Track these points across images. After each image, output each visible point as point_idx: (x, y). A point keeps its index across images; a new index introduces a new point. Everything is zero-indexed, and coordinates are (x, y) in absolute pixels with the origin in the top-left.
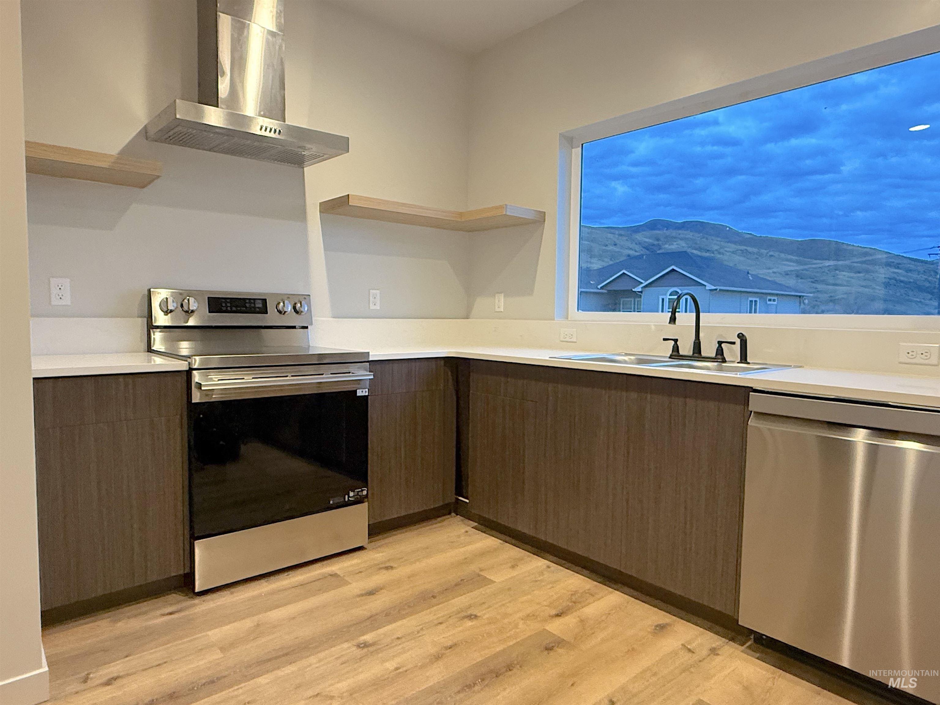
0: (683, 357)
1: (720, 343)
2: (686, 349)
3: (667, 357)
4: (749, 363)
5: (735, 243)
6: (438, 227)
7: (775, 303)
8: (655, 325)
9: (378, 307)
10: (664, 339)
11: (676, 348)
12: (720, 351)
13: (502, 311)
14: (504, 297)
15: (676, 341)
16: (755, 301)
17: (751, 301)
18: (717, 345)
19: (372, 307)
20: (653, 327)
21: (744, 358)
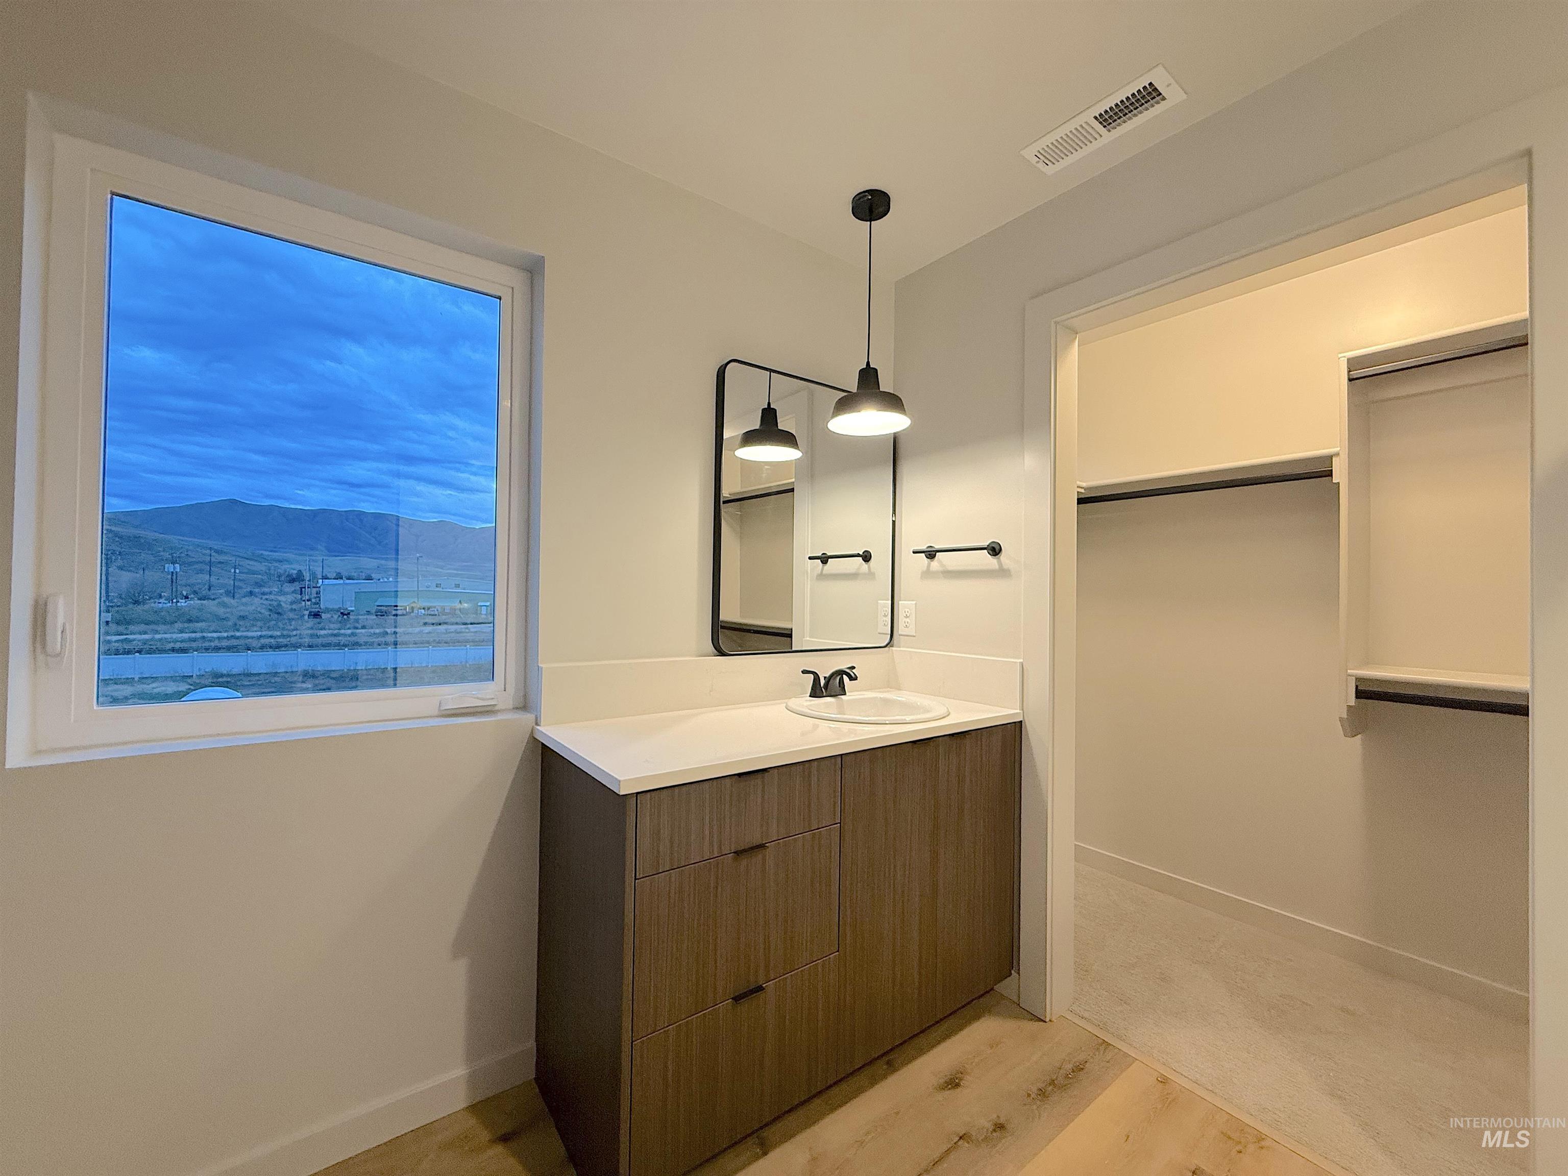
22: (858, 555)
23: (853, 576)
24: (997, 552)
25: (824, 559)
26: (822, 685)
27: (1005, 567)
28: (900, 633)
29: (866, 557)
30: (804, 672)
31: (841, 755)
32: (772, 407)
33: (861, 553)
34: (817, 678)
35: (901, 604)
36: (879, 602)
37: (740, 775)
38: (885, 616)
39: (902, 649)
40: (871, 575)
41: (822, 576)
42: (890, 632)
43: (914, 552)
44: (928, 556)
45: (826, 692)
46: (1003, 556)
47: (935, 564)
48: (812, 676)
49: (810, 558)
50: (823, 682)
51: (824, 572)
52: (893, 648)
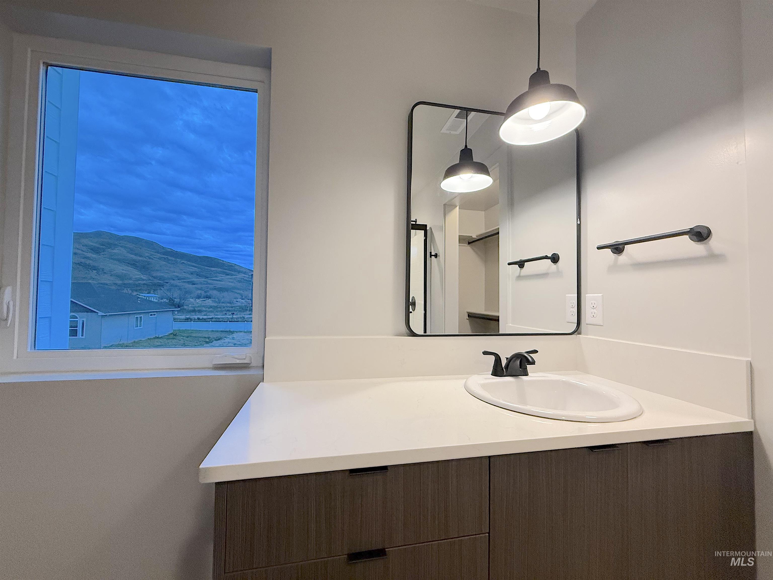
5: (160, 253)
7: (155, 316)
16: (141, 317)
17: (137, 318)
22: (546, 257)
23: (544, 275)
24: (705, 236)
25: (521, 264)
26: (503, 365)
27: (717, 252)
28: (587, 322)
29: (555, 259)
30: (485, 353)
31: (490, 457)
32: (468, 147)
33: (550, 255)
34: (498, 359)
35: (587, 297)
36: (566, 295)
37: (353, 471)
38: (573, 307)
39: (589, 337)
40: (559, 274)
41: (519, 277)
42: (576, 321)
43: (598, 248)
44: (615, 250)
45: (506, 371)
46: (713, 241)
47: (623, 258)
48: (493, 358)
49: (509, 264)
50: (504, 362)
51: (522, 274)
52: (580, 336)
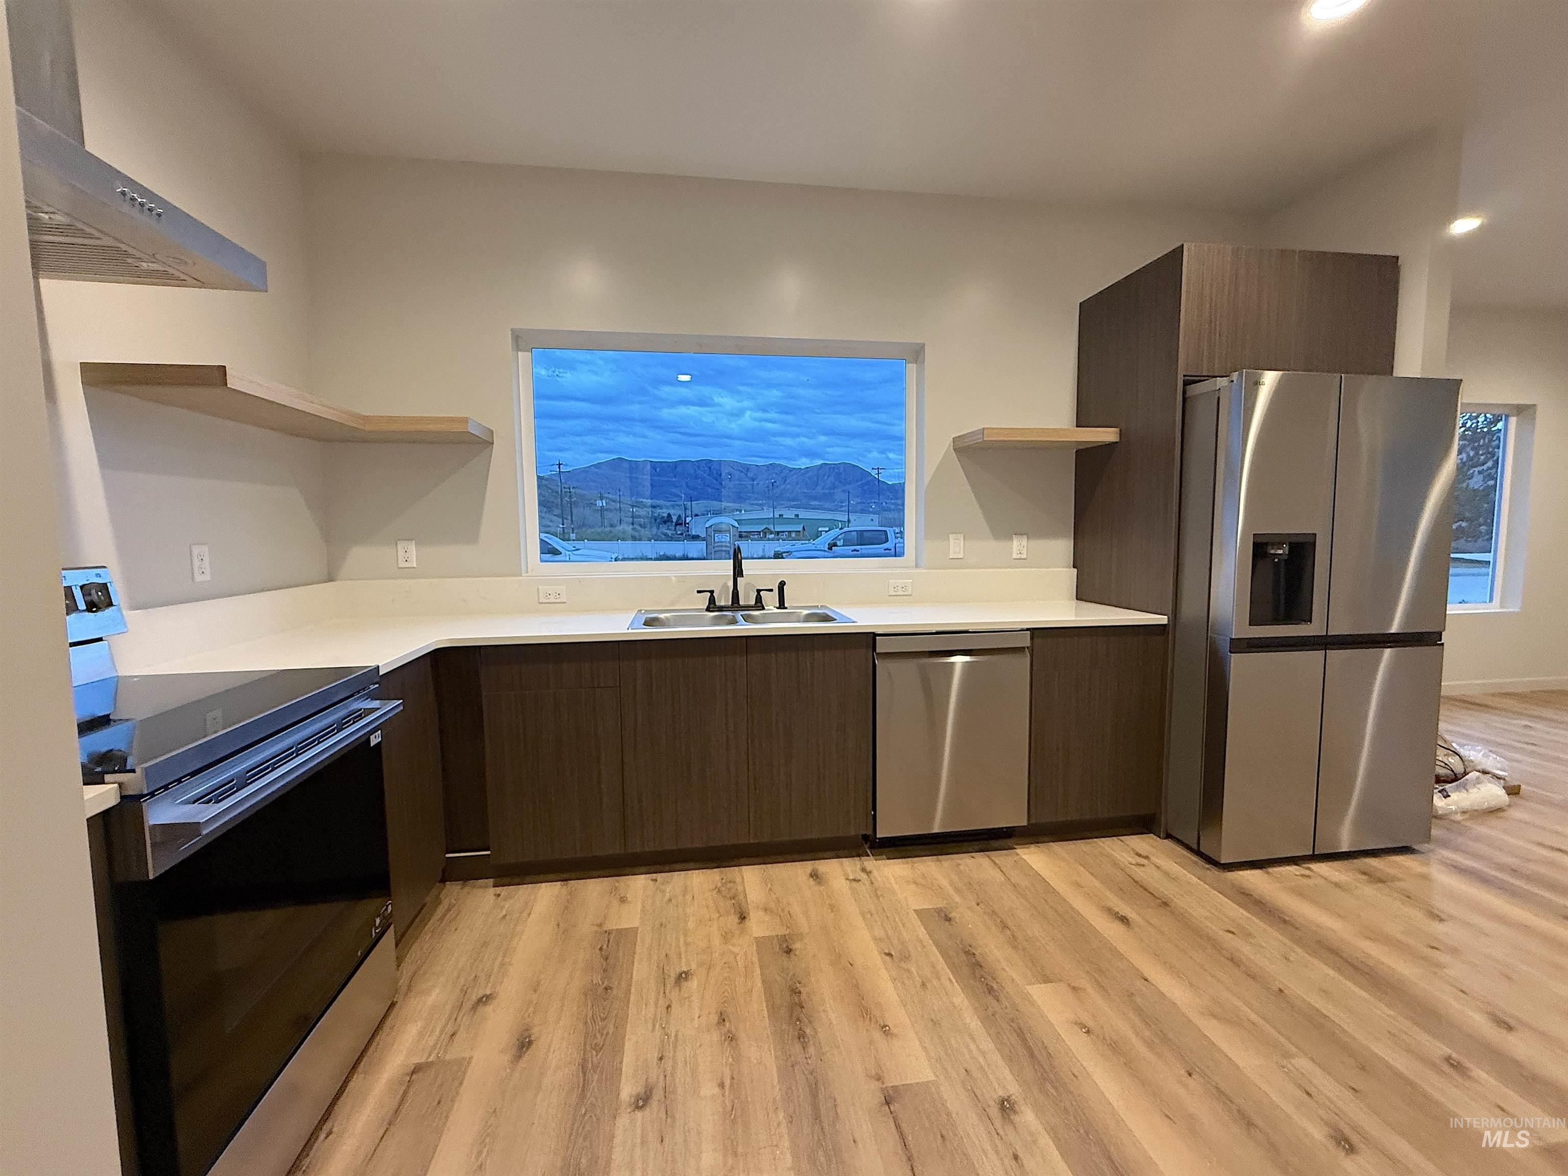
0: (721, 609)
1: (759, 591)
2: (724, 600)
3: (703, 609)
4: (786, 608)
6: (295, 433)
8: (675, 576)
9: (207, 577)
10: (699, 592)
11: (712, 600)
12: (759, 599)
13: (415, 566)
14: (416, 544)
15: (712, 592)
18: (756, 593)
19: (199, 578)
20: (673, 578)
21: (782, 605)
